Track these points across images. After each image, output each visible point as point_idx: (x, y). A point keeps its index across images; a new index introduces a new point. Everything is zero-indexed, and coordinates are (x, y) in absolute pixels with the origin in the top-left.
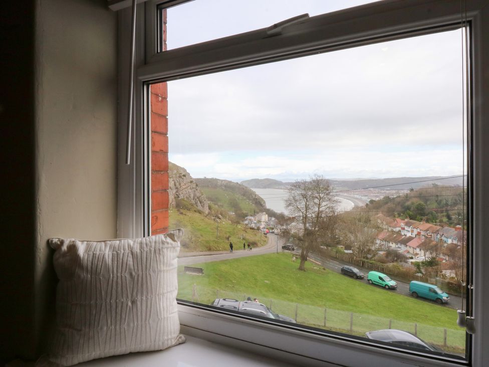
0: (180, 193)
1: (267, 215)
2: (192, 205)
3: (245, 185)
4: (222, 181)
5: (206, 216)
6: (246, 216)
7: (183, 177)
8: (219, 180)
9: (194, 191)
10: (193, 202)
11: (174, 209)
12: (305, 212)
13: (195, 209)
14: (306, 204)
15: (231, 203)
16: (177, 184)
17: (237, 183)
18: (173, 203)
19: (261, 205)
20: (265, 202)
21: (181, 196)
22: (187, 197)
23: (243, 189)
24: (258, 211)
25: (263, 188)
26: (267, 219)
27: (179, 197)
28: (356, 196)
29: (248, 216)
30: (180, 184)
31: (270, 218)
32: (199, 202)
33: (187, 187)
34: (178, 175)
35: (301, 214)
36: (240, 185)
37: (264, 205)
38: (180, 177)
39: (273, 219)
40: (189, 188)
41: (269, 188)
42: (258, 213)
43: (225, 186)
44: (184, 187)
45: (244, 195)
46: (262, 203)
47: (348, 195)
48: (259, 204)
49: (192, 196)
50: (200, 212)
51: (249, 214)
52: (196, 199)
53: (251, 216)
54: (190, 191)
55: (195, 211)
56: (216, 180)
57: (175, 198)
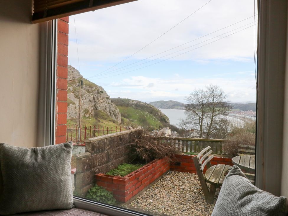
0: (98, 106)
1: (170, 130)
2: (108, 116)
3: (152, 105)
4: (133, 101)
5: (119, 125)
6: (153, 130)
7: (100, 93)
8: (130, 100)
9: (110, 106)
10: (109, 114)
11: (93, 118)
12: (201, 117)
13: (110, 119)
14: (202, 109)
15: (140, 119)
16: (96, 98)
17: (146, 103)
18: (92, 113)
19: (166, 122)
20: (168, 119)
21: (99, 109)
22: (103, 110)
23: (151, 108)
24: (163, 126)
25: (167, 108)
26: (170, 133)
27: (97, 109)
28: (246, 116)
29: (154, 130)
30: (98, 99)
31: (173, 132)
32: (113, 115)
33: (104, 101)
34: (97, 91)
35: (198, 118)
36: (148, 105)
37: (167, 121)
38: (98, 93)
39: (175, 133)
40: (106, 102)
41: (173, 108)
42: (162, 128)
43: (136, 105)
44: (101, 101)
45: (151, 113)
46: (167, 120)
47: (239, 115)
48: (164, 120)
49: (108, 109)
50: (114, 122)
51: (156, 128)
52: (111, 113)
53: (157, 130)
54: (106, 105)
55: (110, 121)
56: (128, 100)
57: (94, 109)
